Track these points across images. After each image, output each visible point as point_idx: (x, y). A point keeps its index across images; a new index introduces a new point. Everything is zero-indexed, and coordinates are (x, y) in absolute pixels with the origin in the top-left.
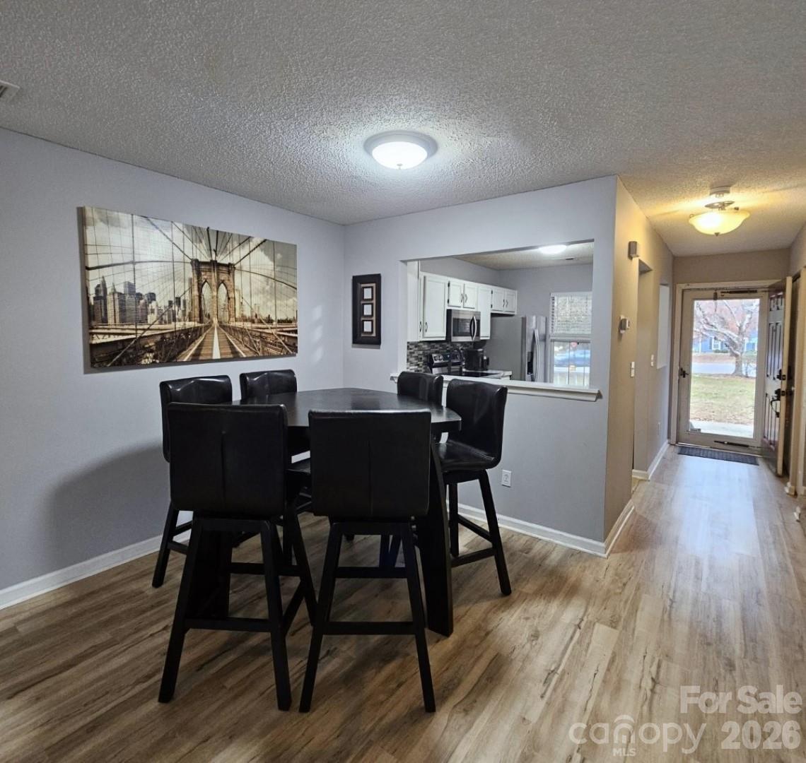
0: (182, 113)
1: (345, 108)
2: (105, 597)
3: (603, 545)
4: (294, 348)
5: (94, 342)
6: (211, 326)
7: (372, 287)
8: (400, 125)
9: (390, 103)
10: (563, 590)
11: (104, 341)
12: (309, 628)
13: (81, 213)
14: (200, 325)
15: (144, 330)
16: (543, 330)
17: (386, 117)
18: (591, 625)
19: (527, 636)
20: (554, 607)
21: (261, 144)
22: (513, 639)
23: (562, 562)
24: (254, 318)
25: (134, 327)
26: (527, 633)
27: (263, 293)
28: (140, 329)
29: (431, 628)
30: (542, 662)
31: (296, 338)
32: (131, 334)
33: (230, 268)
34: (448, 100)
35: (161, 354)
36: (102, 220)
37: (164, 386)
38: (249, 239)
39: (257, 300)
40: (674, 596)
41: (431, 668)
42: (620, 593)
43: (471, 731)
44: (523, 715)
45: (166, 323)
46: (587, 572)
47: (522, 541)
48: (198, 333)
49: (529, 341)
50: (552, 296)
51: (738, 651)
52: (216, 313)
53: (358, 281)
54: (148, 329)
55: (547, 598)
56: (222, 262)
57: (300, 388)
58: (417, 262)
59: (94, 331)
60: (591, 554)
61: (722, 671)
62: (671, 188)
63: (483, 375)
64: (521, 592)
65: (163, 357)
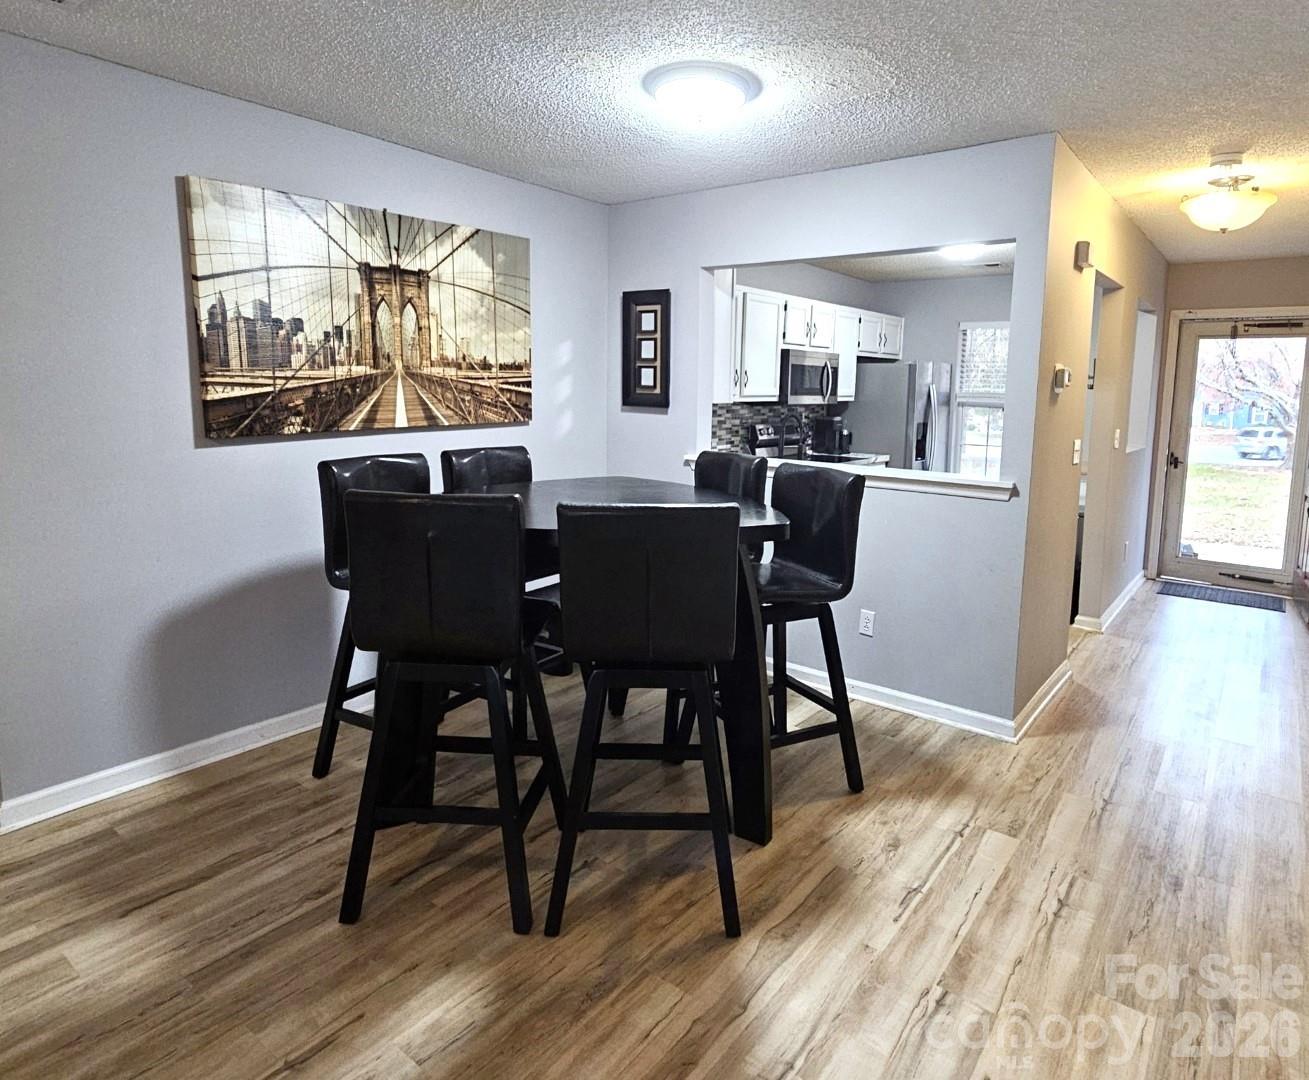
0: (351, 30)
1: (613, 26)
2: (241, 790)
3: (1011, 724)
4: (527, 412)
5: (209, 398)
6: (392, 373)
7: (655, 312)
8: (700, 52)
9: (685, 21)
10: (944, 786)
11: (225, 396)
12: (557, 833)
13: (183, 185)
14: (374, 372)
15: (287, 379)
16: (945, 387)
17: (679, 41)
18: (980, 832)
19: (882, 845)
20: (926, 808)
21: (476, 78)
22: (859, 849)
23: (947, 749)
24: (461, 361)
25: (269, 373)
26: (882, 841)
27: (476, 319)
28: (280, 378)
29: (738, 835)
30: (900, 878)
31: (529, 395)
32: (266, 385)
33: (421, 277)
34: (776, 19)
35: (313, 418)
36: (215, 198)
37: (324, 468)
38: (451, 228)
39: (466, 331)
40: (1111, 796)
41: (736, 885)
42: (1031, 791)
43: (790, 960)
44: (865, 943)
45: (320, 368)
46: (984, 762)
47: (888, 719)
48: (372, 385)
49: (920, 405)
50: (962, 328)
51: (1191, 867)
52: (399, 352)
53: (632, 301)
54: (293, 377)
55: (917, 796)
56: (409, 268)
57: (537, 476)
58: (730, 270)
59: (208, 379)
60: (992, 738)
61: (1163, 891)
62: (1147, 154)
63: (841, 460)
64: (879, 788)
65: (316, 424)
